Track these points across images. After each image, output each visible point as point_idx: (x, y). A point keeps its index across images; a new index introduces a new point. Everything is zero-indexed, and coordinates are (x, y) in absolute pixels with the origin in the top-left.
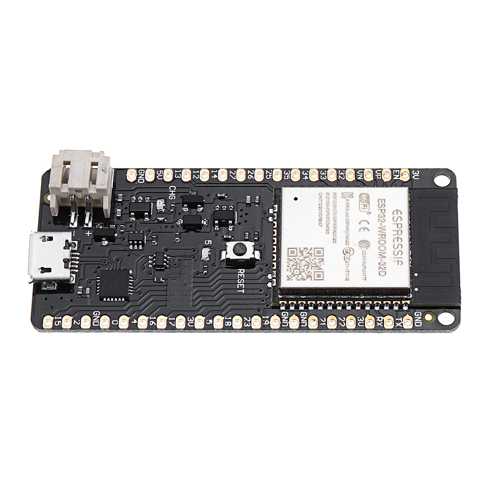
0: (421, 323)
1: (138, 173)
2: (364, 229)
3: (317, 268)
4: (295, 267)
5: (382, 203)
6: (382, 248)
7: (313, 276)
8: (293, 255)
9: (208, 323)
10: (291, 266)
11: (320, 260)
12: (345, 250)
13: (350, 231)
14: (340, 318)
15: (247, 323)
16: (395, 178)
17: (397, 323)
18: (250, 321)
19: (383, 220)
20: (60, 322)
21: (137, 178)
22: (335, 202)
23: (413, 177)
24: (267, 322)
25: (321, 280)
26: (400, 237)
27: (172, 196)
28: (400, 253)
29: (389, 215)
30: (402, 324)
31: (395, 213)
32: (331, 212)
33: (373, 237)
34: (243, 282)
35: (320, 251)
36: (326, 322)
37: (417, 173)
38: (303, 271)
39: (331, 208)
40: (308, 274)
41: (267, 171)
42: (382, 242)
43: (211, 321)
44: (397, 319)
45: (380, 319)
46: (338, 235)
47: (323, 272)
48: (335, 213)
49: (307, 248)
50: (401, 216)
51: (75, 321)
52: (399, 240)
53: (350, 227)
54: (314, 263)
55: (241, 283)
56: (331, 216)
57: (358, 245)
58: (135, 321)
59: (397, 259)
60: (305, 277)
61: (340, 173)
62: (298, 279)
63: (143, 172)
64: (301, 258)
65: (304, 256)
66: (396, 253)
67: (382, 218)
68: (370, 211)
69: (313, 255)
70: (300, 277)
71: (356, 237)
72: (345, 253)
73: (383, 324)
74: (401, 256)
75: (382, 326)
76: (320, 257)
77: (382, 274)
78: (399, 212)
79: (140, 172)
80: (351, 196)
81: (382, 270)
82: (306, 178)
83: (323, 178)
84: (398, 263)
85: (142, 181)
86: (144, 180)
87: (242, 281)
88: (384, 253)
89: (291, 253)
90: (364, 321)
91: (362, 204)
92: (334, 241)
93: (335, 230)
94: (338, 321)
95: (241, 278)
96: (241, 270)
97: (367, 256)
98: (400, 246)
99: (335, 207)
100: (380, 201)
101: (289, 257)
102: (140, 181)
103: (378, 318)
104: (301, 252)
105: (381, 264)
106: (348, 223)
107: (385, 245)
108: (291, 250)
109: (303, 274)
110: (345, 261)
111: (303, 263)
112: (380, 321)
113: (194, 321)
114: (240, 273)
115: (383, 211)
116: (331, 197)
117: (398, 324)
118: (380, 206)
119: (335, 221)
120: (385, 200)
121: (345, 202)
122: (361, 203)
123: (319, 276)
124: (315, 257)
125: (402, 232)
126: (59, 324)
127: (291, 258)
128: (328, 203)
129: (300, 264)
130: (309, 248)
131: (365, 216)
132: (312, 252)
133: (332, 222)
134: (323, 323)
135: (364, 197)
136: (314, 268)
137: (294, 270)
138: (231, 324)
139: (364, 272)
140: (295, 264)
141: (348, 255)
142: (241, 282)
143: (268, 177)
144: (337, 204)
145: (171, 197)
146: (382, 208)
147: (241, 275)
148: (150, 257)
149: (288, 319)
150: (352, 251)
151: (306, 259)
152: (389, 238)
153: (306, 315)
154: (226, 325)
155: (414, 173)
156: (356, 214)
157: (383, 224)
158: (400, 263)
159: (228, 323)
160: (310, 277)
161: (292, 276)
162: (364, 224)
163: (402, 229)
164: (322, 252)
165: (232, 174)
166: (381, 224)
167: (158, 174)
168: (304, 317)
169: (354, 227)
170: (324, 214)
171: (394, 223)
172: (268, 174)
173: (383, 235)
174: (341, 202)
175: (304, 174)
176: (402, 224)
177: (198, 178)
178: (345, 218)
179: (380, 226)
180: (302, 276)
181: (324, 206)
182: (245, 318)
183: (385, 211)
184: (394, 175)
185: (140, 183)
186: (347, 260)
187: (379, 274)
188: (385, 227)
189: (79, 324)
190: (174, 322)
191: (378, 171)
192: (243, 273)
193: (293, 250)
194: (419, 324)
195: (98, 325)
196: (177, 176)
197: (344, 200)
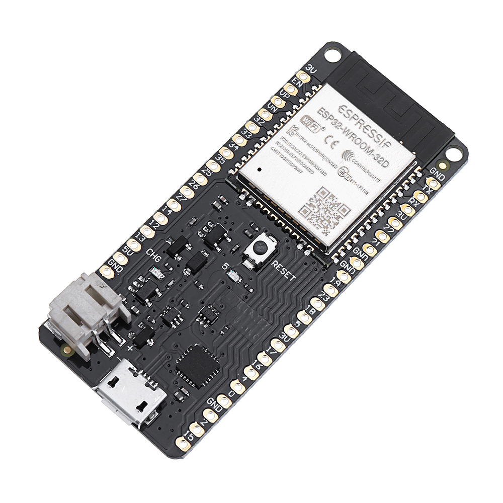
0: (442, 175)
1: (110, 266)
2: (334, 144)
3: (336, 205)
4: (320, 220)
5: (322, 111)
6: (364, 146)
7: (340, 215)
8: (308, 213)
9: (298, 326)
10: (316, 223)
11: (331, 198)
12: (340, 174)
13: (326, 155)
14: (385, 228)
15: (325, 297)
16: (299, 86)
17: (427, 192)
18: (325, 294)
19: (340, 124)
20: (192, 434)
21: (114, 270)
22: (290, 144)
23: (311, 72)
24: (338, 282)
25: (349, 211)
26: (365, 125)
27: (157, 258)
28: (379, 137)
29: (339, 117)
30: (431, 189)
31: (341, 110)
32: (296, 154)
33: (346, 144)
34: (286, 270)
35: (323, 191)
36: (378, 240)
37: (310, 66)
38: (328, 218)
39: (292, 151)
40: (336, 217)
41: (203, 171)
42: (358, 141)
43: (298, 322)
44: (423, 189)
45: (412, 200)
46: (321, 167)
47: (343, 205)
48: (300, 153)
49: (311, 199)
50: (348, 109)
51: (202, 423)
52: (368, 128)
53: (323, 152)
54: (329, 204)
55: (286, 273)
56: (300, 157)
57: (344, 160)
58: (245, 378)
59: (383, 144)
60: (335, 221)
61: (257, 120)
62: (332, 227)
63: (112, 261)
64: (316, 210)
65: (317, 206)
66: (377, 140)
67: (337, 124)
68: (322, 126)
69: (322, 199)
70: (332, 224)
71: (335, 155)
72: (342, 175)
73: (418, 202)
74: (383, 139)
75: (419, 204)
76: (329, 196)
77: (386, 164)
78: (342, 107)
79: (110, 263)
80: (295, 128)
81: (383, 162)
82: (237, 148)
83: (249, 136)
84: (387, 145)
85: (120, 269)
86: (120, 267)
87: (284, 270)
88: (369, 148)
89: (305, 214)
90: (403, 213)
91: (311, 127)
92: (324, 173)
93: (314, 165)
94: (386, 231)
95: (281, 269)
96: (273, 263)
97: (360, 162)
98: (374, 132)
99: (294, 148)
100: (320, 112)
101: (307, 218)
103: (410, 201)
104: (311, 205)
105: (376, 158)
106: (317, 151)
107: (363, 141)
108: (303, 211)
109: (331, 220)
110: (349, 181)
111: (322, 212)
112: (413, 202)
113: (286, 335)
114: (276, 266)
115: (332, 118)
116: (282, 143)
117: (429, 192)
118: (325, 116)
119: (306, 158)
120: (322, 108)
121: (297, 137)
122: (309, 127)
123: (344, 210)
124: (326, 199)
125: (363, 120)
126: (193, 437)
127: (310, 217)
128: (285, 150)
129: (320, 215)
130: (313, 197)
131: (323, 135)
132: (318, 197)
133: (306, 162)
134: (377, 243)
135: (306, 120)
136: (334, 208)
137: (321, 223)
138: (315, 310)
139: (371, 175)
140: (317, 218)
141: (346, 174)
142: (284, 272)
143: (209, 174)
144: (294, 145)
145: (157, 260)
146: (328, 116)
147: (278, 266)
148: (197, 320)
149: (350, 265)
150: (345, 169)
151: (321, 207)
152: (359, 133)
153: (359, 250)
154: (313, 314)
155: (308, 69)
156: (317, 139)
157: (343, 127)
158: (388, 144)
159: (311, 311)
160: (338, 218)
161: (326, 229)
162: (330, 141)
163: (360, 118)
164: (325, 190)
165: (180, 198)
166: (341, 128)
167: (126, 252)
168: (359, 252)
169: (325, 149)
170: (293, 160)
171: (349, 119)
172: (206, 172)
173: (353, 136)
174: (294, 140)
175: (231, 146)
176: (355, 115)
177: (159, 225)
178: (311, 149)
179: (343, 131)
180: (333, 222)
181: (286, 155)
182: (319, 295)
183: (332, 116)
184: (297, 84)
185: (120, 272)
186: (349, 179)
187: (383, 166)
188: (346, 128)
189: (207, 422)
190: (272, 350)
191: (281, 92)
192: (278, 263)
193: (303, 209)
194: (442, 177)
195: (222, 409)
196: (142, 240)
197: (294, 136)
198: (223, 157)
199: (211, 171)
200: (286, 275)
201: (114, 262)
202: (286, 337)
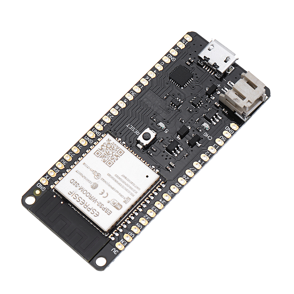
0: (38, 187)
1: (233, 130)
2: (102, 192)
3: (102, 156)
4: (112, 148)
5: (109, 213)
6: (85, 192)
7: (100, 151)
8: (119, 151)
9: (125, 100)
10: (115, 146)
11: (105, 161)
12: (100, 175)
13: (108, 186)
14: (74, 155)
15: (110, 116)
16: (122, 240)
17: (48, 176)
18: (110, 117)
19: (99, 205)
20: (184, 43)
21: (230, 127)
22: (129, 192)
23: (115, 249)
24: (102, 123)
25: (95, 153)
26: (83, 205)
27: (206, 135)
28: (75, 198)
29: (99, 209)
30: (45, 178)
32: (125, 186)
33: (95, 193)
35: (110, 164)
36: (78, 148)
37: (116, 253)
38: (107, 149)
39: (128, 188)
40: (103, 150)
41: (181, 186)
42: (88, 195)
43: (126, 102)
44: (50, 178)
45: (57, 171)
46: (111, 179)
47: (98, 157)
48: (123, 187)
49: (117, 160)
50: (93, 215)
51: (178, 48)
52: (82, 203)
53: (110, 188)
54: (106, 157)
56: (123, 184)
57: (97, 183)
58: (155, 72)
59: (73, 193)
60: (103, 147)
61: (149, 218)
62: (105, 144)
63: (232, 133)
64: (114, 154)
65: (114, 156)
66: (77, 196)
67: (101, 205)
68: (109, 203)
69: (111, 160)
70: (105, 146)
71: (102, 186)
72: (99, 174)
73: (54, 170)
74: (73, 197)
75: (53, 169)
76: (107, 162)
77: (72, 181)
78: (97, 215)
80: (125, 202)
81: (74, 183)
82: (161, 200)
83: (153, 208)
84: (71, 192)
85: (227, 128)
86: (227, 130)
87: (133, 130)
88: (82, 191)
89: (121, 151)
90: (63, 164)
91: (116, 203)
92: (109, 175)
93: (114, 180)
94: (74, 153)
95: (135, 131)
96: (139, 134)
97: (87, 182)
98: (78, 201)
99: (126, 190)
100: (110, 212)
101: (119, 149)
102: (228, 128)
103: (59, 171)
104: (117, 156)
105: (78, 185)
106: (113, 188)
107: (85, 195)
108: (122, 153)
109: (106, 148)
110: (94, 170)
111: (111, 153)
112: (57, 170)
113: (132, 95)
114: (138, 132)
115: (104, 209)
116: (133, 193)
117: (47, 176)
118: (108, 210)
119: (119, 184)
120: (109, 215)
121: (124, 196)
122: (117, 203)
123: (98, 154)
124: (108, 160)
125: (85, 207)
126: (183, 41)
127: (118, 150)
128: (132, 189)
129: (112, 150)
130: (116, 161)
131: (109, 198)
132: (113, 161)
133: (120, 181)
134: (79, 146)
135: (119, 207)
136: (104, 155)
137: (111, 146)
138: (116, 108)
139: (81, 174)
140: (113, 149)
141: (96, 175)
142: (133, 129)
143: (177, 184)
144: (127, 192)
146: (106, 210)
147: (136, 132)
148: (182, 102)
149: (95, 133)
150: (97, 178)
151: (111, 155)
152: (87, 200)
154: (117, 106)
155: (117, 251)
156: (113, 196)
157: (97, 203)
158: (70, 193)
159: (118, 108)
160: (101, 149)
161: (109, 142)
162: (105, 195)
163: (86, 209)
164: (109, 165)
165: (194, 169)
166: (98, 202)
167: (224, 138)
168: (90, 141)
169: (108, 190)
170: (127, 182)
171: (93, 208)
172: (179, 185)
173: (91, 198)
174: (126, 195)
175: (164, 202)
176: (89, 211)
177: (206, 153)
178: (116, 189)
179: (97, 201)
180: (104, 147)
181: (131, 185)
182: (113, 116)
183: (103, 210)
184: (124, 241)
185: (227, 127)
186: (94, 172)
187: (73, 180)
188: (95, 203)
189: (175, 49)
190: (140, 87)
191: (134, 236)
192: (137, 133)
193: (122, 154)
194: (38, 185)
195: (167, 56)
196: (215, 145)
197: (126, 197)
198: (169, 195)
199: (176, 186)
200: (132, 127)
201: (231, 132)
202: (132, 94)
